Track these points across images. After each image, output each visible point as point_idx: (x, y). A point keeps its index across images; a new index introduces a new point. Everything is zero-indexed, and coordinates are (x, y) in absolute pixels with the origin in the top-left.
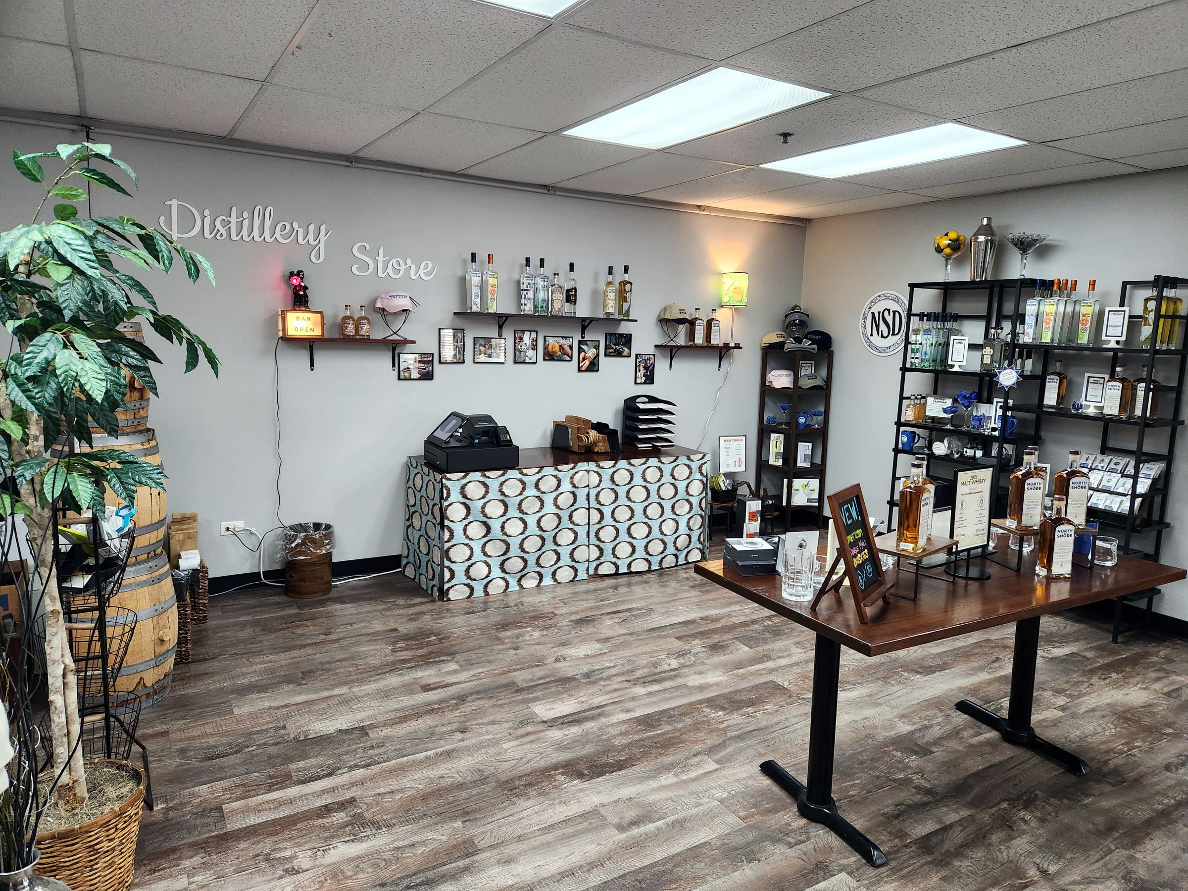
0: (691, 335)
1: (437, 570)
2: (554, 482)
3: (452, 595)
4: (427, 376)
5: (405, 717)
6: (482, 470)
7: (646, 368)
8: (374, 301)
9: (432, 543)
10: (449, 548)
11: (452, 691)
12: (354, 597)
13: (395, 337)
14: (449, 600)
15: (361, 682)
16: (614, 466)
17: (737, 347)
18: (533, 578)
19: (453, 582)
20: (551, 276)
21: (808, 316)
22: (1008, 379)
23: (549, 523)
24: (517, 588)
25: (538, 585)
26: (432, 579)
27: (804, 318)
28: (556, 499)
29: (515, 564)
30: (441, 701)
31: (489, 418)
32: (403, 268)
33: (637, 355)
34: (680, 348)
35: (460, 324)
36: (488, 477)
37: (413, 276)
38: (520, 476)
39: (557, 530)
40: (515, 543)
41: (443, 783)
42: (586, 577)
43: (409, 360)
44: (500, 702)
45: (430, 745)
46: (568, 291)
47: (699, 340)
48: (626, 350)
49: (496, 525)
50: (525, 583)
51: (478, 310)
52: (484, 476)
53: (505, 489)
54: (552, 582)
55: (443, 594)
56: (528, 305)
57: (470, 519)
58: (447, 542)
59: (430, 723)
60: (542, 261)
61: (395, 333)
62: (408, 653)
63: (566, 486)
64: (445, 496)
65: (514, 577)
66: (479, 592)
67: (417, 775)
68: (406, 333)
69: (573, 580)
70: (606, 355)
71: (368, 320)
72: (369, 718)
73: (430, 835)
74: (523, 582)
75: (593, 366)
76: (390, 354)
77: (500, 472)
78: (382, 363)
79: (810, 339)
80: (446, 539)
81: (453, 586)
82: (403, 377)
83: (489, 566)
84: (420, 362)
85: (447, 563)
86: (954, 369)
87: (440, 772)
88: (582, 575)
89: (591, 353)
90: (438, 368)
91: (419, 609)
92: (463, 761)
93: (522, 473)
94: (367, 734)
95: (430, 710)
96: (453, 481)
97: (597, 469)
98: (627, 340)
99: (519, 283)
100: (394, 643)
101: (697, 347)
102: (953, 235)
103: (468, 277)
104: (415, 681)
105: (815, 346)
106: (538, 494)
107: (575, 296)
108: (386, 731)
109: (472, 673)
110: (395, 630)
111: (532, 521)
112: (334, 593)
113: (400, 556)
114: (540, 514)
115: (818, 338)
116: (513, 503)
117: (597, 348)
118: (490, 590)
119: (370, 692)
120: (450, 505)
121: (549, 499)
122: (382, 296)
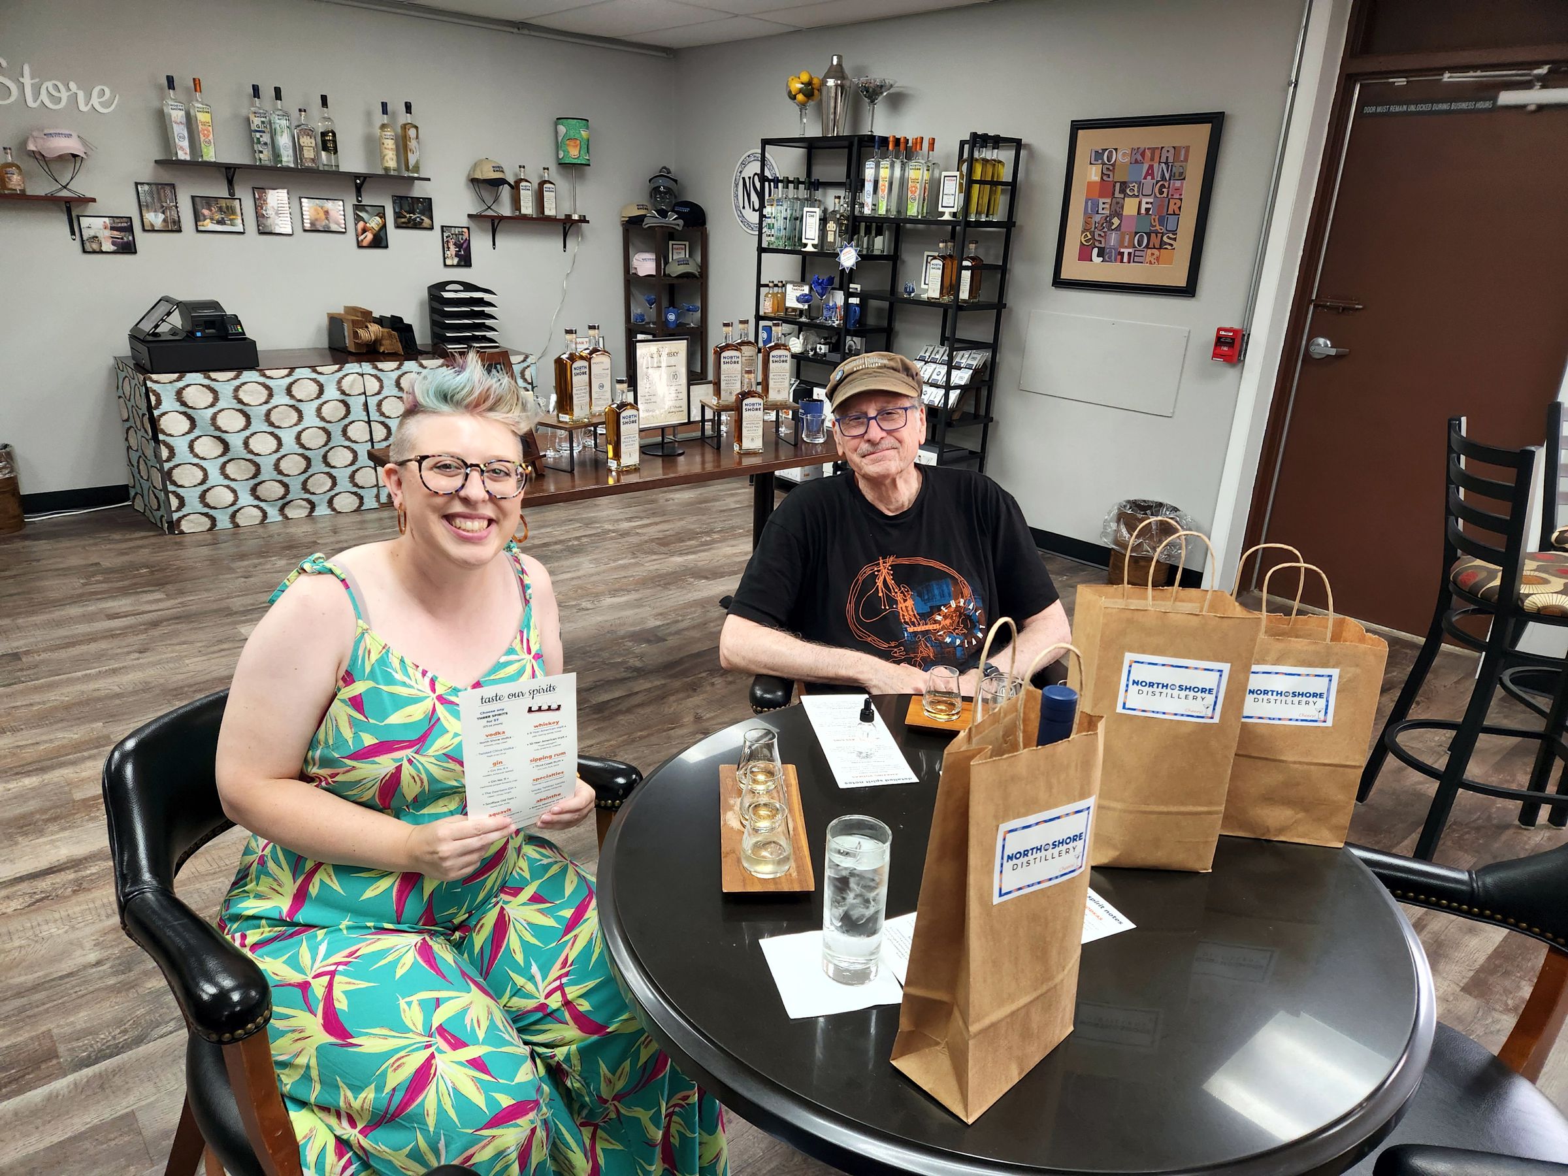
0: (516, 202)
1: (162, 495)
2: (314, 389)
3: (185, 526)
4: (128, 248)
5: (73, 643)
6: (205, 370)
7: (458, 246)
8: (24, 143)
9: (150, 464)
10: (172, 469)
11: (146, 617)
12: (53, 533)
13: (65, 193)
14: (182, 533)
15: (34, 613)
16: (398, 369)
17: (583, 220)
18: (301, 507)
19: (185, 511)
20: (294, 113)
21: (676, 181)
22: (849, 259)
23: (314, 439)
24: (280, 518)
25: (310, 515)
26: (158, 509)
27: (670, 184)
28: (319, 410)
29: (272, 490)
30: (126, 627)
31: (215, 305)
32: (64, 95)
33: (442, 227)
34: (502, 218)
35: (166, 177)
36: (214, 380)
37: (82, 107)
38: (262, 380)
39: (327, 448)
40: (267, 464)
41: (96, 694)
42: (376, 505)
43: (94, 225)
44: (201, 625)
45: (95, 665)
46: (324, 134)
47: (528, 208)
48: (427, 221)
49: (236, 442)
50: (291, 512)
51: (188, 158)
52: (209, 378)
53: (241, 395)
54: (329, 511)
55: (174, 526)
56: (265, 152)
57: (197, 433)
58: (167, 461)
59: (104, 646)
60: (278, 91)
61: (65, 187)
62: (103, 585)
63: (331, 392)
64: (153, 403)
65: (276, 505)
66: (223, 522)
67: (65, 690)
68: (81, 186)
69: (358, 510)
70: (398, 226)
71: (18, 167)
72: (26, 645)
73: (60, 735)
74: (287, 511)
75: (379, 241)
76: (65, 218)
77: (231, 374)
78: (55, 228)
79: (677, 212)
80: (164, 458)
81: (185, 516)
82: (89, 247)
83: (234, 491)
84: (112, 228)
85: (171, 488)
86: (806, 249)
87: (96, 686)
88: (370, 503)
89: (374, 223)
90: (141, 238)
91: (140, 543)
92: (129, 676)
93: (264, 375)
94: (20, 659)
95: (110, 635)
96: (164, 384)
97: (374, 372)
98: (426, 206)
99: (248, 121)
100: (88, 577)
101: (525, 218)
102: (805, 77)
103: (166, 110)
104: (102, 610)
105: (681, 222)
106: (292, 402)
107: (335, 142)
108: (44, 656)
109: (179, 600)
110: (97, 564)
111: (288, 437)
112: (27, 531)
113: (127, 486)
114: (299, 428)
115: (686, 210)
116: (258, 413)
117: (383, 216)
118: (241, 519)
119: (38, 622)
120: (164, 414)
121: (309, 410)
122: (35, 134)
